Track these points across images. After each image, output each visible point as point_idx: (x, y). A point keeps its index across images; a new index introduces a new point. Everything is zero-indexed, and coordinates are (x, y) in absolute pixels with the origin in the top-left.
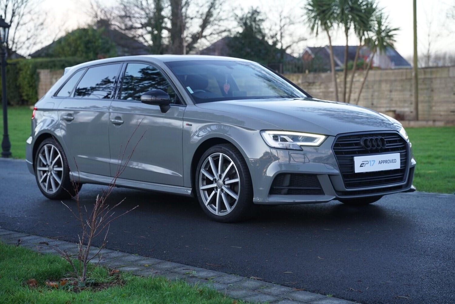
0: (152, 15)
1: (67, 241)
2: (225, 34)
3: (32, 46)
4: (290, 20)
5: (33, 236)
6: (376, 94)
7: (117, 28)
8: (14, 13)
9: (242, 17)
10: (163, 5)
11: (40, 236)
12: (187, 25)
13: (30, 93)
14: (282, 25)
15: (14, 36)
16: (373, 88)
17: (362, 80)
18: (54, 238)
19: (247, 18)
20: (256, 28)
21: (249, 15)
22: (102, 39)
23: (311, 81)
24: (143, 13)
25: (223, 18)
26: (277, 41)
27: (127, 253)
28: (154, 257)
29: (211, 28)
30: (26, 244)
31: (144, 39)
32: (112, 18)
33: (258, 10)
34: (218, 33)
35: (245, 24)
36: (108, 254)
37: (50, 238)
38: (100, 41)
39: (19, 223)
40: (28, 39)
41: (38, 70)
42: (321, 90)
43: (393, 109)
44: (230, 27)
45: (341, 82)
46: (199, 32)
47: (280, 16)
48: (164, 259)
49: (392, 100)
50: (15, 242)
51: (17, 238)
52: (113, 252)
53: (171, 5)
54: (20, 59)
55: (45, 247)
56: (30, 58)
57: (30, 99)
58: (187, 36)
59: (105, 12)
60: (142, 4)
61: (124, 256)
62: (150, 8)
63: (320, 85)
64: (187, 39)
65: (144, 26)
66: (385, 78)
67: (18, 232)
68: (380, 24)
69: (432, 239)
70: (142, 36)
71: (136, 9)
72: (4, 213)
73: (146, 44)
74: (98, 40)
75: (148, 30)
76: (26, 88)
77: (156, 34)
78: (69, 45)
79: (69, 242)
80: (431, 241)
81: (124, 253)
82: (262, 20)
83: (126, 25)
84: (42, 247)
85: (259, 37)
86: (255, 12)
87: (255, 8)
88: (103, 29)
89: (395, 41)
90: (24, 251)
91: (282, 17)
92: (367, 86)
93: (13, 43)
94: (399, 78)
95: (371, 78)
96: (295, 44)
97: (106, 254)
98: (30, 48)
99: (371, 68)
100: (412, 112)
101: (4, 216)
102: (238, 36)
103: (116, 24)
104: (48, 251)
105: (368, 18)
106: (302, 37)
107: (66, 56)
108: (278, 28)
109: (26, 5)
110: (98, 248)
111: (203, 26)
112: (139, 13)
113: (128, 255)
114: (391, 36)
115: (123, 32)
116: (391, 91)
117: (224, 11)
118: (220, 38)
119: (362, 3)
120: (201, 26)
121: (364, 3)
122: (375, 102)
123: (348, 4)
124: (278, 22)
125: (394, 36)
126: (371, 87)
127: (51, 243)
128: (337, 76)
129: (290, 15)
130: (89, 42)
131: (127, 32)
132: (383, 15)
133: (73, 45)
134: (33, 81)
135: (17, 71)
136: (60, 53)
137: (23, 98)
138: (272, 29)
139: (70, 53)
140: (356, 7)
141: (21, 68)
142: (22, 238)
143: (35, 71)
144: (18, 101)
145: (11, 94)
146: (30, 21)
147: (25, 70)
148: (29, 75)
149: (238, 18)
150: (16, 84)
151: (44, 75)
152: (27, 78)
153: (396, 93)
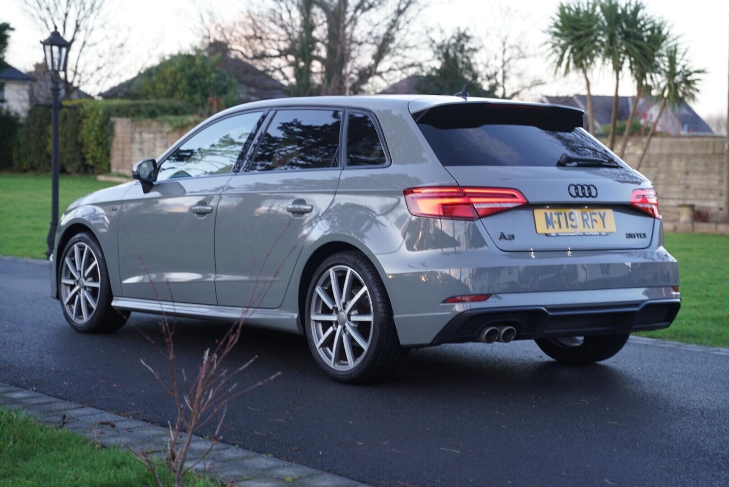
0: (296, 35)
1: (148, 422)
2: (412, 71)
3: (105, 79)
4: (521, 52)
5: (89, 408)
6: (662, 176)
7: (240, 56)
8: (77, 26)
9: (441, 44)
10: (315, 21)
11: (102, 410)
12: (353, 54)
13: (99, 156)
14: (506, 59)
15: (77, 62)
16: (656, 166)
17: (639, 152)
18: (125, 414)
19: (449, 46)
20: (463, 63)
21: (454, 41)
22: (216, 72)
24: (282, 32)
25: (411, 44)
26: (497, 84)
27: (253, 451)
28: (301, 463)
29: (390, 59)
30: (75, 425)
31: (283, 74)
32: (233, 39)
33: (468, 34)
34: (401, 69)
35: (446, 55)
36: (220, 452)
37: (119, 414)
38: (213, 75)
39: (66, 383)
40: (99, 69)
41: (112, 119)
43: (689, 202)
44: (421, 59)
46: (371, 66)
47: (504, 44)
48: (319, 469)
49: (688, 187)
50: (57, 420)
51: (61, 410)
52: (228, 448)
53: (328, 21)
54: (84, 100)
55: (109, 431)
56: (100, 98)
57: (97, 163)
58: (351, 72)
59: (223, 29)
60: (281, 19)
61: (247, 457)
62: (294, 24)
64: (352, 76)
65: (283, 53)
66: (678, 150)
67: (63, 399)
68: (672, 61)
70: (280, 69)
71: (272, 25)
72: (42, 363)
73: (285, 83)
74: (210, 73)
75: (290, 60)
76: (92, 146)
77: (303, 68)
78: (164, 80)
79: (151, 424)
81: (247, 451)
82: (474, 50)
83: (254, 51)
84: (104, 431)
85: (468, 77)
86: (462, 37)
87: (462, 31)
88: (218, 55)
89: (698, 91)
90: (70, 440)
91: (507, 46)
92: (648, 162)
93: (75, 73)
94: (701, 152)
95: (654, 150)
96: (525, 91)
97: (216, 451)
98: (101, 83)
99: (654, 134)
100: (721, 209)
101: (42, 367)
102: (434, 74)
103: (239, 49)
104: (113, 441)
105: (654, 50)
106: (537, 79)
107: (157, 98)
108: (499, 63)
109: (98, 14)
110: (201, 439)
111: (378, 57)
112: (276, 33)
113: (255, 456)
114: (693, 82)
115: (250, 62)
116: (687, 173)
117: (412, 34)
118: (404, 76)
119: (644, 26)
120: (374, 57)
121: (648, 27)
123: (622, 27)
124: (500, 54)
125: (697, 82)
126: (653, 164)
127: (119, 425)
129: (520, 43)
130: (195, 76)
131: (255, 61)
132: (679, 47)
133: (171, 80)
134: (104, 135)
135: (78, 118)
136: (148, 92)
137: (86, 163)
138: (489, 64)
139: (164, 93)
140: (634, 33)
141: (86, 115)
142: (69, 412)
143: (108, 119)
144: (79, 167)
145: (69, 156)
146: (103, 40)
147: (92, 118)
148: (98, 126)
149: (435, 46)
150: (77, 139)
151: (121, 126)
152: (95, 131)
153: (696, 177)
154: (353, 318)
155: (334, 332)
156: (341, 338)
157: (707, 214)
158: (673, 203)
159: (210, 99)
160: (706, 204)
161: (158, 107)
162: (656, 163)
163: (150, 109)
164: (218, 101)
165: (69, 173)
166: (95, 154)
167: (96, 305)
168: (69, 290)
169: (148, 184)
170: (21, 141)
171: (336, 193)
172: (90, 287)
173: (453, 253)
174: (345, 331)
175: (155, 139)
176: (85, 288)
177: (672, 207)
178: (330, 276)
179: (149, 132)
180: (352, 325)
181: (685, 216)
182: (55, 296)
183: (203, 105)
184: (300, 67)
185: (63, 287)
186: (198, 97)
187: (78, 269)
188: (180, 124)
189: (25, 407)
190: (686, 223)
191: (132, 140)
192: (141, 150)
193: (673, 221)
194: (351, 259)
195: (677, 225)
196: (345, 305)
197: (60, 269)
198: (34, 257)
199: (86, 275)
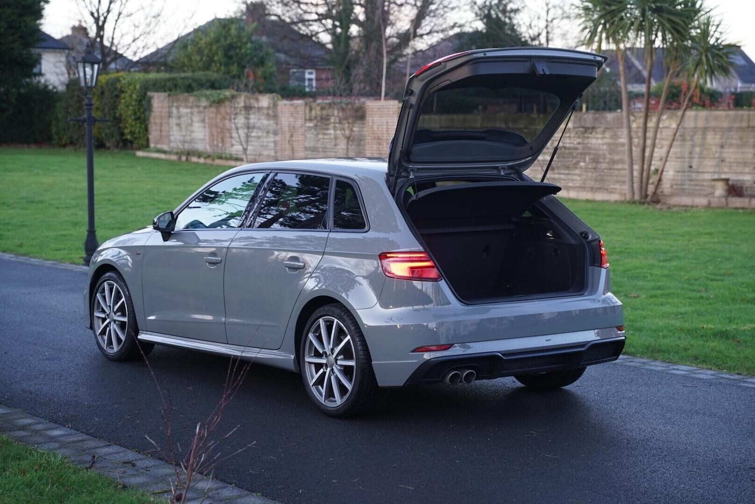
1: (163, 460)
5: (115, 446)
6: (697, 150)
9: (483, 5)
11: (126, 447)
13: (137, 130)
14: (549, 19)
16: (692, 140)
17: (674, 126)
18: (145, 452)
19: (491, 7)
20: (505, 23)
22: (252, 42)
23: (588, 125)
27: (246, 490)
30: (103, 464)
35: (488, 16)
36: (219, 491)
37: (139, 453)
38: (249, 45)
39: (97, 418)
41: (149, 94)
42: (605, 141)
43: (724, 176)
45: (638, 128)
47: (547, 4)
49: (723, 161)
50: (88, 459)
51: (92, 448)
52: (225, 487)
55: (130, 471)
57: (136, 138)
61: (240, 496)
63: (604, 132)
65: (321, 17)
66: (712, 124)
67: (94, 436)
68: (705, 34)
69: (702, 483)
70: (317, 35)
72: (78, 396)
74: (246, 44)
75: (326, 26)
76: (130, 121)
77: (341, 34)
78: (200, 51)
79: (165, 463)
80: (699, 488)
81: (241, 490)
82: (516, 11)
84: (126, 470)
88: (254, 25)
90: (98, 482)
91: (550, 6)
92: (682, 135)
94: (737, 125)
95: (689, 123)
97: (216, 490)
101: (77, 401)
103: (276, 14)
104: (132, 481)
105: (688, 23)
107: (193, 71)
108: (542, 24)
110: (205, 478)
113: (246, 495)
116: (722, 147)
122: (695, 164)
124: (544, 14)
126: (688, 138)
127: (139, 464)
128: (632, 118)
129: (563, 3)
130: (231, 47)
132: (712, 19)
133: (206, 52)
134: (142, 110)
135: (115, 93)
136: (184, 65)
137: (124, 137)
138: (533, 25)
139: (200, 65)
140: (666, 8)
141: (123, 89)
142: (98, 450)
143: (145, 94)
144: (118, 143)
145: (107, 131)
146: (138, 10)
147: (129, 92)
148: (136, 100)
149: (476, 8)
150: (115, 113)
151: (158, 101)
152: (132, 105)
153: (731, 150)
154: (339, 362)
155: (324, 373)
156: (329, 379)
157: (742, 188)
158: (708, 176)
159: (246, 70)
160: (741, 177)
161: (195, 80)
162: (692, 136)
163: (187, 82)
164: (254, 74)
165: (109, 148)
166: (133, 129)
167: (125, 337)
168: (101, 323)
169: (167, 233)
170: (60, 116)
171: (324, 253)
172: (118, 321)
173: (422, 309)
174: (334, 373)
175: (192, 113)
176: (115, 321)
177: (707, 180)
178: (320, 325)
179: (187, 107)
180: (339, 368)
181: (720, 190)
182: (89, 326)
183: (239, 77)
184: (337, 34)
185: (95, 319)
186: (234, 69)
187: (108, 305)
188: (216, 99)
189: (63, 445)
190: (719, 198)
191: (170, 116)
192: (178, 125)
193: (706, 196)
194: (338, 311)
195: (712, 200)
196: (332, 350)
197: (93, 304)
198: (73, 263)
199: (115, 310)
